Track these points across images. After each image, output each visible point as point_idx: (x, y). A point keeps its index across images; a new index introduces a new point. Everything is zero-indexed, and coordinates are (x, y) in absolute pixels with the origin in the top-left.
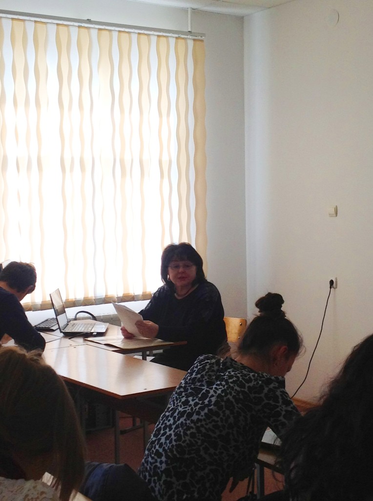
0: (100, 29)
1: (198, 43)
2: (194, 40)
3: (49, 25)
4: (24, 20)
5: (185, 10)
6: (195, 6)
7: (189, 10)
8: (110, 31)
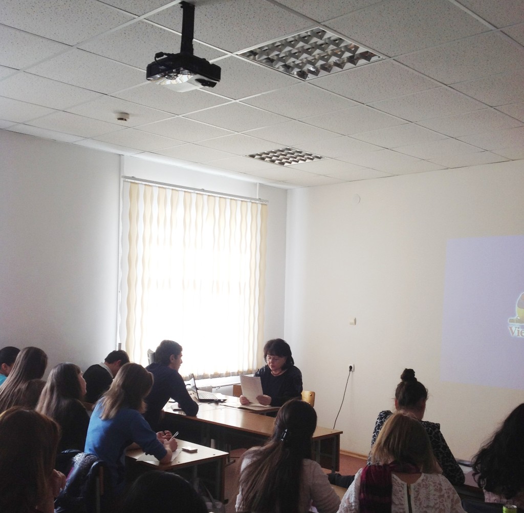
0: (209, 196)
1: (264, 206)
2: (262, 204)
3: (180, 192)
4: (165, 188)
5: (255, 184)
6: (261, 182)
7: (258, 185)
8: (215, 196)
